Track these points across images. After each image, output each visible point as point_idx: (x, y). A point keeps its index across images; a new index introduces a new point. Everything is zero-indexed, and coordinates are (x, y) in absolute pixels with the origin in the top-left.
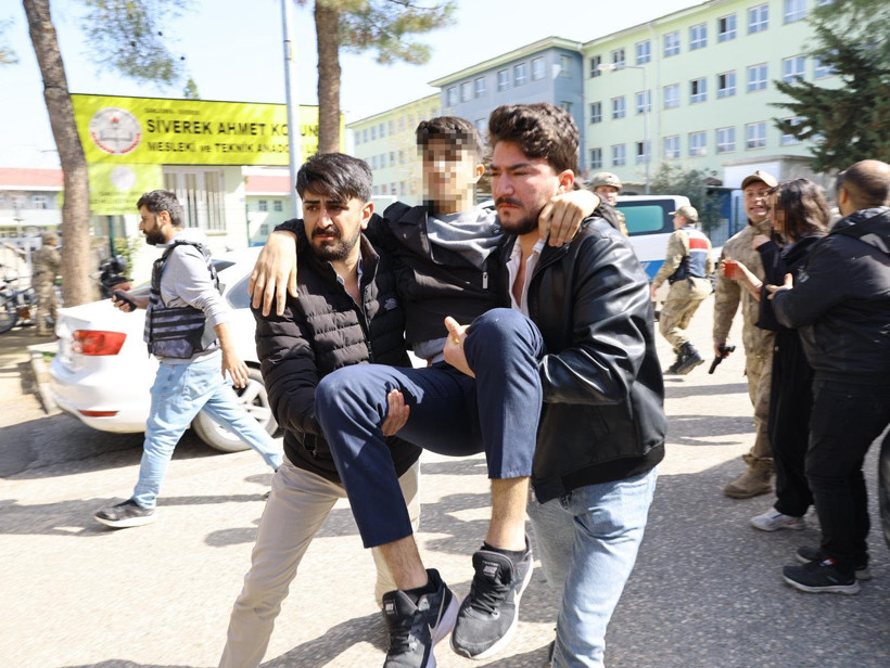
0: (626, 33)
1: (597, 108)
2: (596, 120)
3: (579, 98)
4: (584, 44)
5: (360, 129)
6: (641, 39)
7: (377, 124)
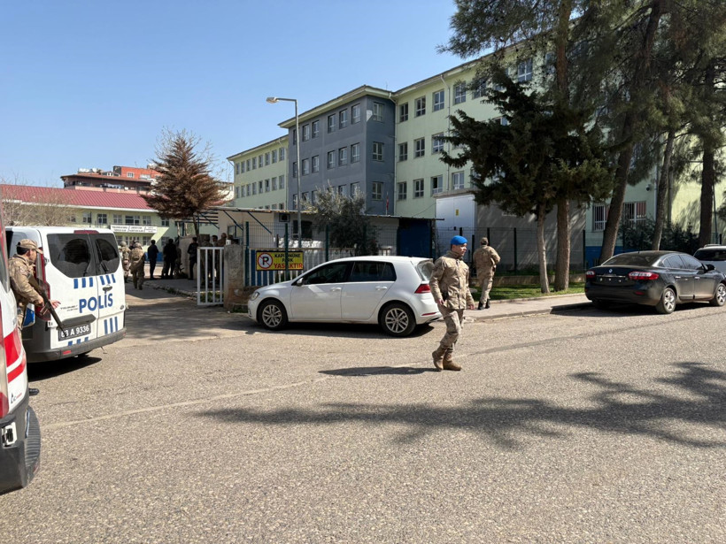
0: (425, 84)
1: (404, 147)
2: (404, 158)
3: (391, 140)
4: (393, 93)
5: (240, 162)
6: (436, 89)
7: (251, 158)
